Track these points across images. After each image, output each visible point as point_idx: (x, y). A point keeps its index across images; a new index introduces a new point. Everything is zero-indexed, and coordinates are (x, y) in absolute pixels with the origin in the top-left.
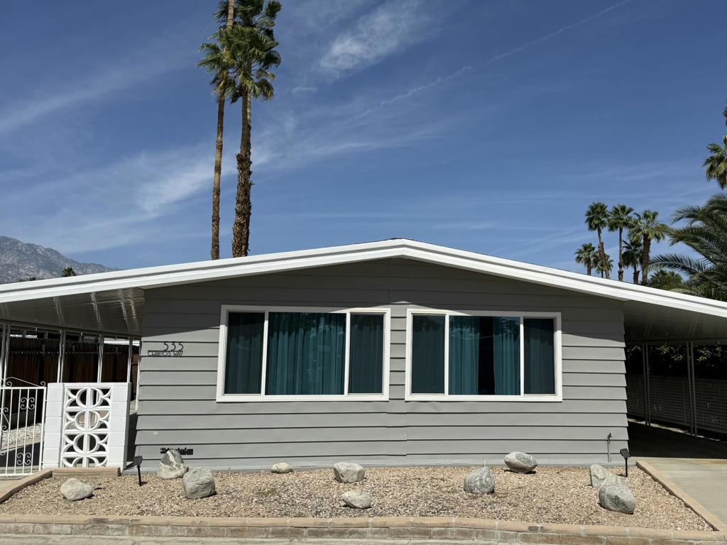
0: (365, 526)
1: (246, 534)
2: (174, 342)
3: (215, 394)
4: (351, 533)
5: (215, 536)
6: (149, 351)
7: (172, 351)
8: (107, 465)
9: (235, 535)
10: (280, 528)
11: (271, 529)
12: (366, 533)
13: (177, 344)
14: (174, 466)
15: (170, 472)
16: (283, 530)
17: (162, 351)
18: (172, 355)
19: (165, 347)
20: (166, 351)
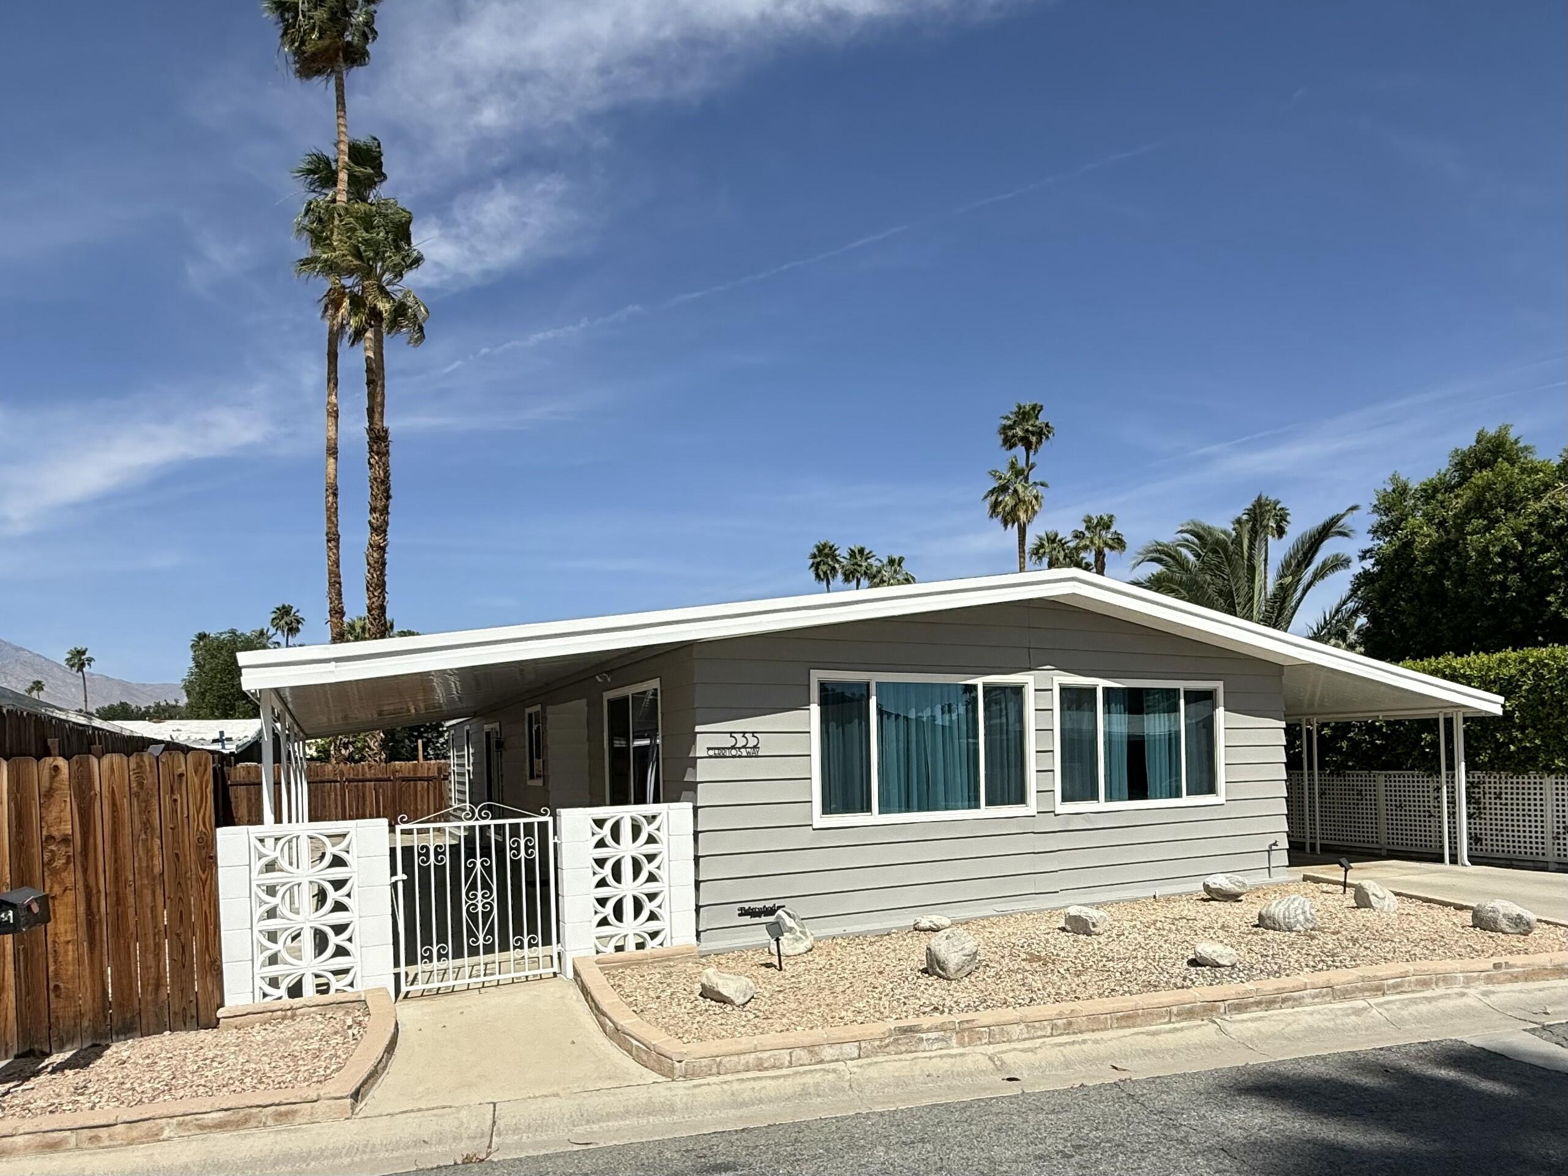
0: (1303, 987)
1: (1139, 1021)
3: (811, 815)
4: (1284, 1000)
5: (1093, 1031)
7: (744, 747)
8: (667, 945)
9: (1124, 1024)
10: (1188, 1006)
11: (1175, 1009)
12: (1303, 997)
13: (749, 736)
14: (797, 933)
16: (1192, 1008)
17: (728, 748)
18: (744, 754)
19: (732, 742)
20: (735, 748)
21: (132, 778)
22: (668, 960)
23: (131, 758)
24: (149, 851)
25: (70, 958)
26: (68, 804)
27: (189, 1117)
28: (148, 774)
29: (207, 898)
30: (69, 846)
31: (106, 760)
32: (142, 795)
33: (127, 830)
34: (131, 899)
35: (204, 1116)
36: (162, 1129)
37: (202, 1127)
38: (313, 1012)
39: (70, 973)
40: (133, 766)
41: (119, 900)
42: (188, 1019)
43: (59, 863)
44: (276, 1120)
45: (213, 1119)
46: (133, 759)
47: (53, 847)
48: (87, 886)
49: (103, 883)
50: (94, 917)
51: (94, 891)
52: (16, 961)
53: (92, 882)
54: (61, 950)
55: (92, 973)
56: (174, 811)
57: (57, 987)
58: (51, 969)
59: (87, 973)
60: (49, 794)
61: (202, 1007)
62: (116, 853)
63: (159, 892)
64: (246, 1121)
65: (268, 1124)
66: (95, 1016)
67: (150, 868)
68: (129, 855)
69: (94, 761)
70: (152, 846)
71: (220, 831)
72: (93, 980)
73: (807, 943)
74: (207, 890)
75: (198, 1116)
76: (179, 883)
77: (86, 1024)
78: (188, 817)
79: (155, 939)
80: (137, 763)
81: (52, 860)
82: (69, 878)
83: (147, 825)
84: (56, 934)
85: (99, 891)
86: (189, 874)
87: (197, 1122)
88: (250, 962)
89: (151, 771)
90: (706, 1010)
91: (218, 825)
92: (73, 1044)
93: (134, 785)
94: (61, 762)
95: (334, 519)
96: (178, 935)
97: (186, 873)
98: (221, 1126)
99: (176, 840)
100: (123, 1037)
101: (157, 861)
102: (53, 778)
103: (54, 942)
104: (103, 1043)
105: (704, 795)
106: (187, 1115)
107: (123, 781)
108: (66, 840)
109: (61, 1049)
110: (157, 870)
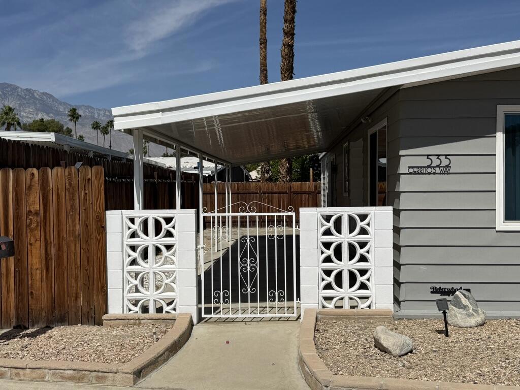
2: (439, 155)
3: (494, 220)
6: (409, 167)
7: (438, 166)
8: (373, 307)
13: (442, 158)
14: (471, 311)
15: (468, 318)
17: (425, 167)
18: (438, 171)
19: (429, 162)
20: (431, 167)
21: (67, 180)
22: (371, 318)
23: (66, 170)
24: (73, 221)
25: (38, 277)
26: (38, 194)
27: (57, 371)
28: (74, 179)
29: (100, 250)
30: (38, 217)
31: (55, 170)
32: (71, 190)
33: (64, 210)
34: (65, 248)
35: (63, 371)
36: (45, 375)
37: (63, 378)
38: (150, 323)
39: (38, 285)
40: (67, 174)
41: (60, 249)
42: (90, 319)
43: (33, 226)
44: (96, 380)
45: (68, 374)
46: (67, 170)
47: (30, 217)
48: (46, 239)
49: (53, 238)
50: (48, 256)
51: (49, 242)
52: (15, 277)
53: (48, 238)
54: (34, 273)
55: (47, 287)
56: (86, 200)
57: (32, 292)
58: (30, 283)
59: (45, 286)
60: (30, 188)
61: (96, 313)
62: (58, 222)
63: (78, 245)
64: (83, 379)
65: (93, 382)
66: (48, 310)
67: (74, 231)
68: (64, 223)
69: (49, 170)
70: (75, 219)
71: (108, 212)
72: (47, 291)
73: (479, 319)
74: (100, 245)
75: (61, 371)
76: (87, 241)
77: (44, 314)
78: (92, 203)
79: (75, 271)
80: (69, 172)
81: (31, 224)
82: (38, 234)
83: (73, 206)
84: (32, 264)
85: (51, 242)
86: (92, 237)
87: (62, 375)
88: (121, 290)
89: (75, 177)
90: (371, 356)
91: (107, 209)
92: (38, 324)
93: (67, 184)
94: (35, 171)
95: (264, 30)
96: (86, 270)
97: (91, 235)
98: (71, 378)
99: (86, 217)
100: (60, 324)
101: (77, 228)
102: (31, 179)
103: (31, 268)
104: (51, 326)
105: (405, 202)
106: (57, 369)
107: (62, 181)
108: (37, 213)
109: (33, 326)
110: (77, 232)
